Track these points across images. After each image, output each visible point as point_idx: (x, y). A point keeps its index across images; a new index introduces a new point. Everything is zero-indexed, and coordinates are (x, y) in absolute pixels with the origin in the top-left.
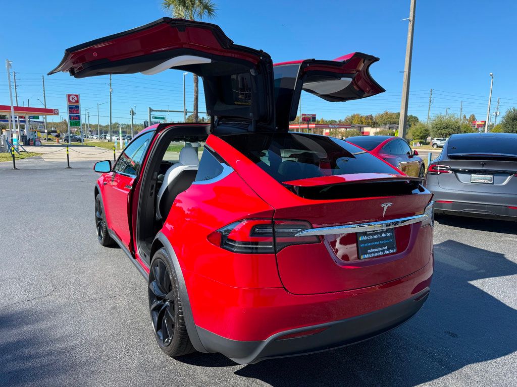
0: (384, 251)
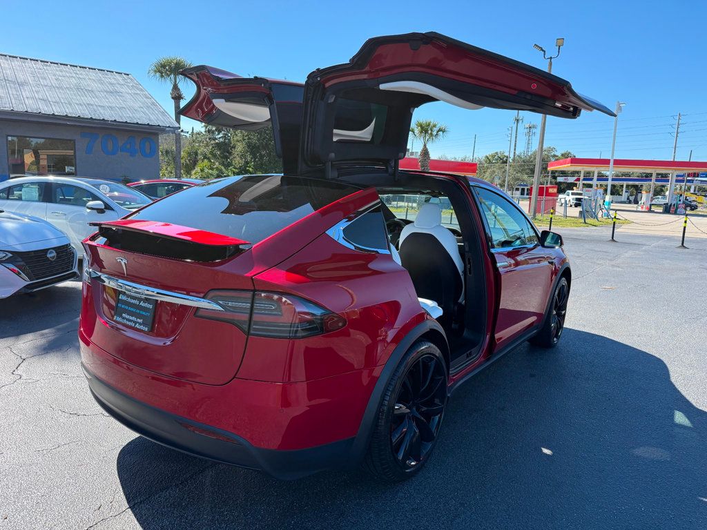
0: (136, 323)
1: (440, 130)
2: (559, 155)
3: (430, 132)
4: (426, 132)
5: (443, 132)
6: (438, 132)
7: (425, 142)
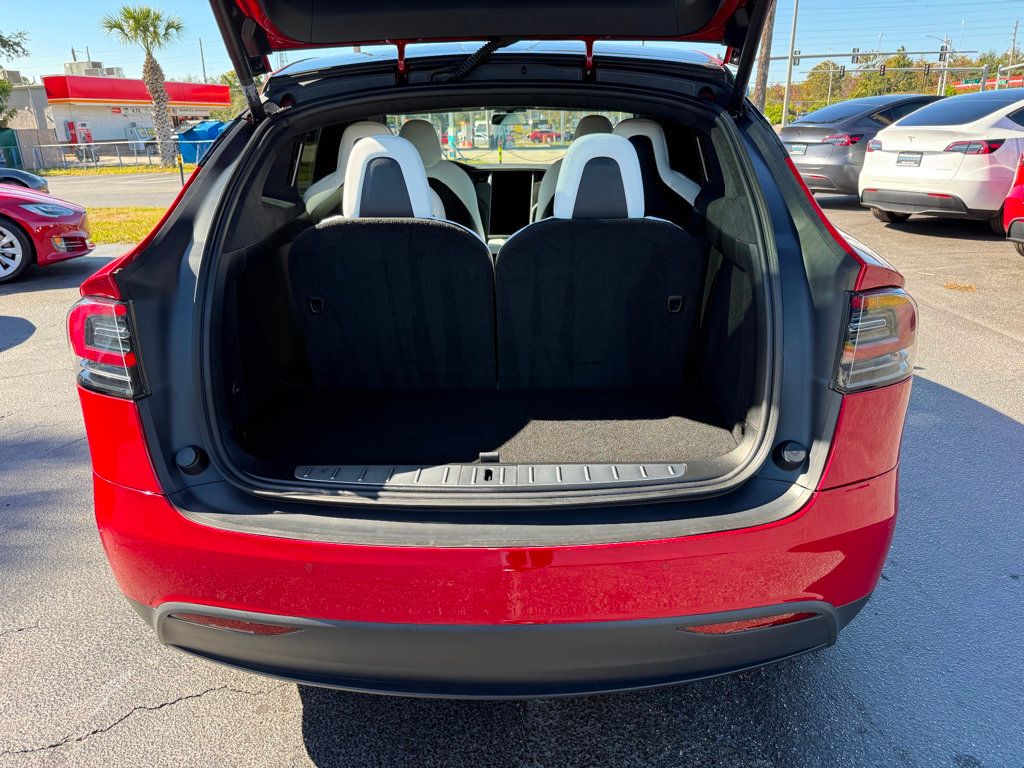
1: (169, 26)
3: (151, 29)
4: (146, 30)
5: (177, 29)
6: (167, 30)
7: (148, 49)
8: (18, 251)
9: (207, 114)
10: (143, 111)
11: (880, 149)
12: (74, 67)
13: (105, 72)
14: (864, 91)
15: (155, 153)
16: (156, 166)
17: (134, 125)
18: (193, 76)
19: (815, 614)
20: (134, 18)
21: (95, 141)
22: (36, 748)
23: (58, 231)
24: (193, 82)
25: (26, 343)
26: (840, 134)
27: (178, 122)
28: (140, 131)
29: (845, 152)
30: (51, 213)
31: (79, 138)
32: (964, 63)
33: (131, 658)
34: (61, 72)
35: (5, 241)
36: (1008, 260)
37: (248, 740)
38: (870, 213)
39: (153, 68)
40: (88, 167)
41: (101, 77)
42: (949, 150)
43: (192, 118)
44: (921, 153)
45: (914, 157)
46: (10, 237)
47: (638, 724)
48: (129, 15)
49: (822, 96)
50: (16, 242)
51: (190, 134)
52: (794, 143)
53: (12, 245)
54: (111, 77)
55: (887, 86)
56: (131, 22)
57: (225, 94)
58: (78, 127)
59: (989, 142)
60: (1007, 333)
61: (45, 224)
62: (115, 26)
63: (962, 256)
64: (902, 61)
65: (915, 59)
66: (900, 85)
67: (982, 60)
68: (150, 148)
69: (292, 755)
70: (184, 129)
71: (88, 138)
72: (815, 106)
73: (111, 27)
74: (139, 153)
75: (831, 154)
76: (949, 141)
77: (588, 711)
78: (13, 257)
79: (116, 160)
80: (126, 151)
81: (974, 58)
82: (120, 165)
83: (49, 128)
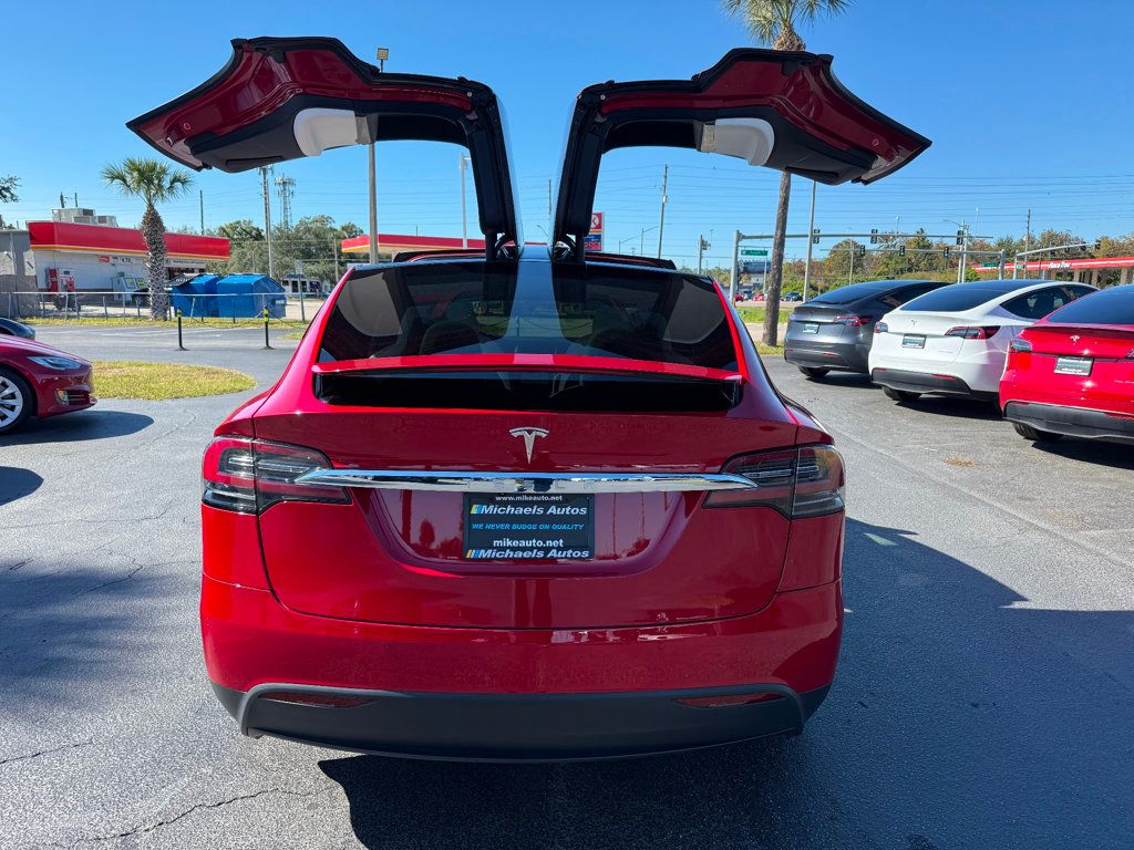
0: (547, 550)
1: (176, 180)
2: (339, 228)
3: (156, 182)
4: (150, 182)
5: (183, 183)
6: (172, 183)
7: (149, 200)
8: (19, 403)
9: (203, 266)
10: (134, 261)
11: (886, 331)
12: (63, 214)
13: (97, 220)
14: (886, 269)
15: (144, 304)
16: (145, 317)
17: (122, 274)
18: (188, 226)
19: (781, 697)
20: (139, 170)
21: (77, 290)
22: (108, 836)
23: (62, 384)
24: (188, 232)
25: (34, 494)
26: (850, 315)
27: (172, 274)
28: (128, 281)
29: (856, 332)
30: (57, 365)
31: (60, 285)
32: (983, 247)
33: (186, 768)
34: (48, 217)
35: (7, 392)
36: (1008, 439)
37: (302, 829)
38: (882, 392)
39: (153, 220)
40: (69, 317)
41: (91, 224)
42: (950, 334)
43: (187, 270)
44: (925, 336)
45: (916, 340)
46: (12, 388)
47: (644, 815)
48: (133, 167)
49: (844, 273)
50: (18, 394)
51: (186, 287)
52: (808, 322)
53: (13, 396)
54: (103, 225)
55: (908, 266)
56: (135, 174)
57: (224, 247)
58: (61, 275)
59: (985, 328)
60: (998, 505)
61: (49, 377)
62: (118, 178)
63: (966, 434)
64: (922, 242)
65: (935, 241)
66: (922, 265)
67: (1001, 245)
68: (140, 299)
69: (342, 840)
70: (179, 281)
71: (70, 287)
72: (838, 282)
73: (113, 178)
74: (128, 305)
75: (843, 334)
76: (950, 326)
77: (602, 808)
78: (12, 408)
79: (101, 310)
80: (113, 301)
81: (993, 243)
82: (106, 316)
83: (27, 274)
